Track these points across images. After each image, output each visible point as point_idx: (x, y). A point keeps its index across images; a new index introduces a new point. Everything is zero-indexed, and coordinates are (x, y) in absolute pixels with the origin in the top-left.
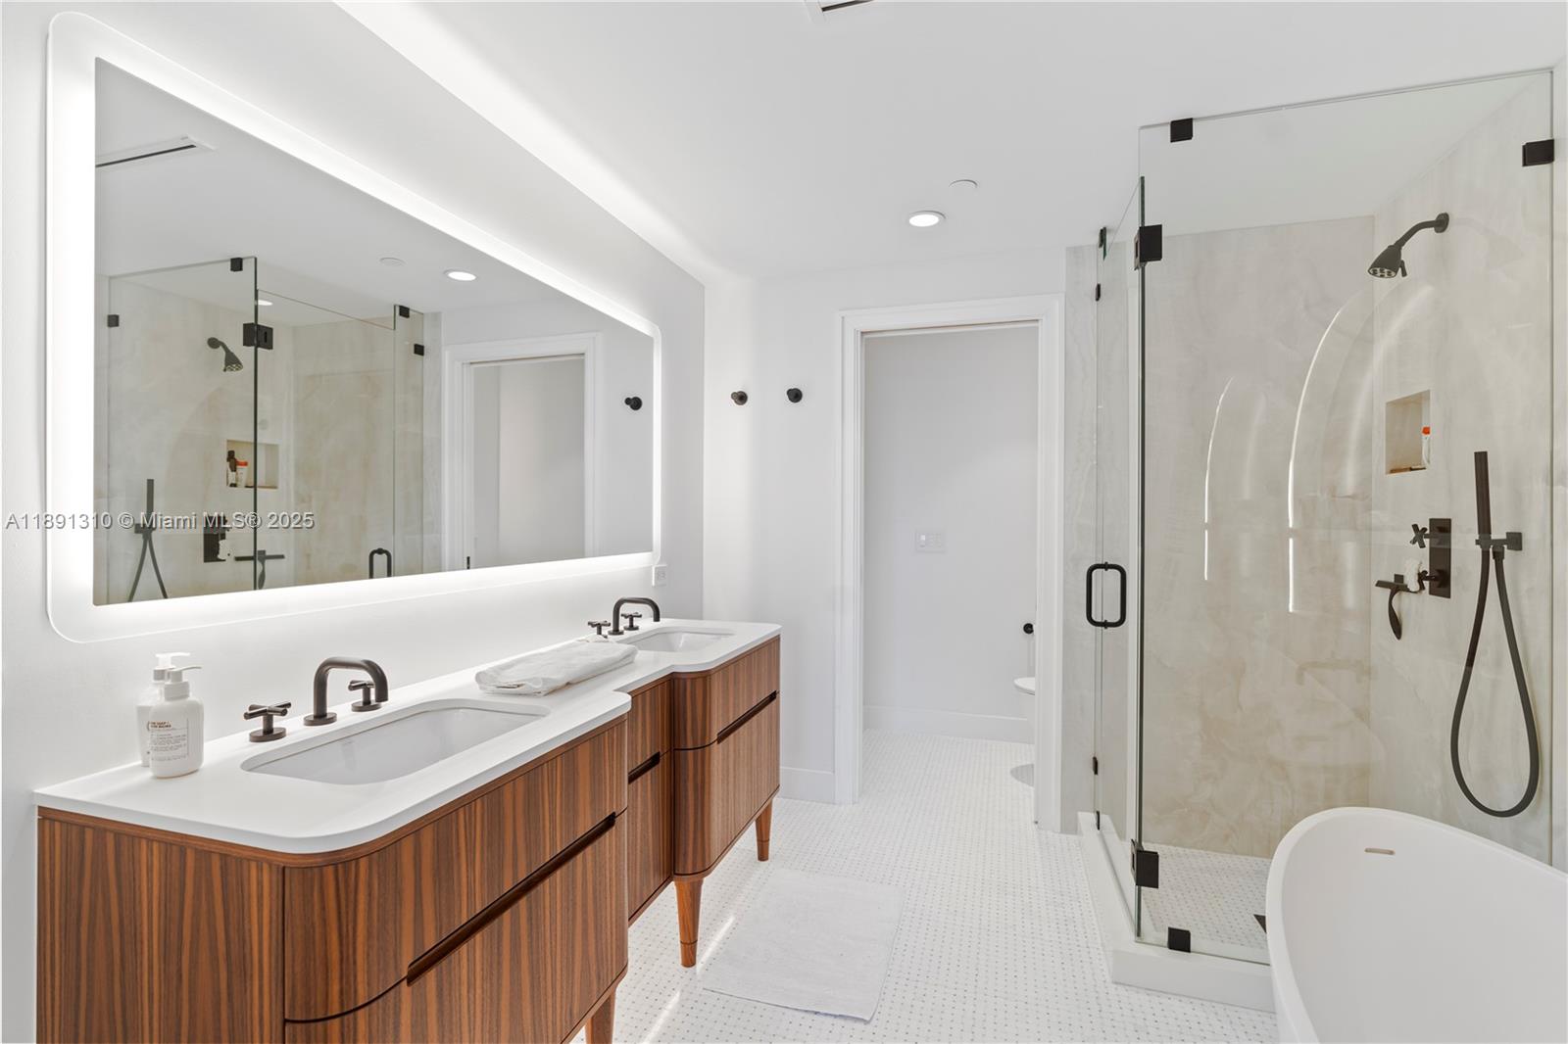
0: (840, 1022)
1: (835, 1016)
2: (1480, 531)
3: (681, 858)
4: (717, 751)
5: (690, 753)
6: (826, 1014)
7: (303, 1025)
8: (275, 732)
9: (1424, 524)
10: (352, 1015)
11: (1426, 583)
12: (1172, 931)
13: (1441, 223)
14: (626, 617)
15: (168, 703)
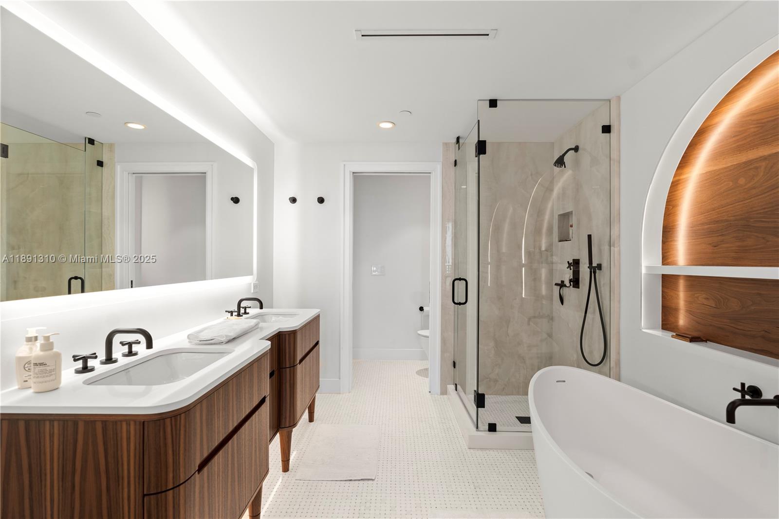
0: (361, 482)
1: (359, 480)
2: (589, 264)
3: (283, 420)
4: (299, 368)
5: (288, 369)
6: (355, 480)
7: (155, 496)
8: (89, 368)
9: (571, 261)
10: (178, 488)
11: (572, 283)
12: (490, 425)
13: (576, 149)
14: (243, 308)
15: (42, 353)
